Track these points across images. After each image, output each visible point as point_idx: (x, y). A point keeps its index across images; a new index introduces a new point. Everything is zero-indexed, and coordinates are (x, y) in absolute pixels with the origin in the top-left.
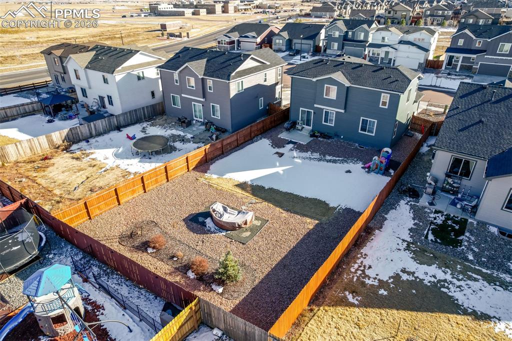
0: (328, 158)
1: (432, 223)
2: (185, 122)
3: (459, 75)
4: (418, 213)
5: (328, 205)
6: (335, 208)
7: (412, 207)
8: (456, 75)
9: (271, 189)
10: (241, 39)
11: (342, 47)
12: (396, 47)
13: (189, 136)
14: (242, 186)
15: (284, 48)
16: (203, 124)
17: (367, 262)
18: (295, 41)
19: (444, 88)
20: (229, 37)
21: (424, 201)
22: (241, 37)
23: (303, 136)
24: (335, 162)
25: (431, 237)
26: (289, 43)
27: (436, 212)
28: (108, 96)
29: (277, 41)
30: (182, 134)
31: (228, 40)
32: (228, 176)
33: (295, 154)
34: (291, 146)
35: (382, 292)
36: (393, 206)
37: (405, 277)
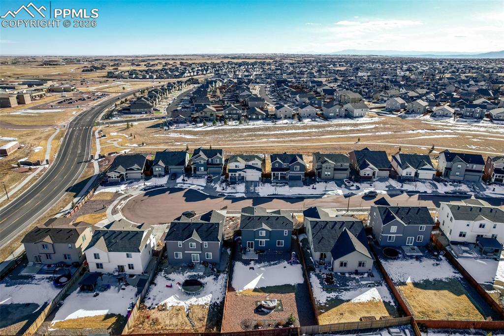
0: (272, 263)
1: (324, 278)
2: (191, 266)
3: (282, 183)
4: (318, 276)
5: (291, 285)
6: (294, 285)
7: (315, 275)
8: (280, 183)
9: (267, 287)
10: (128, 172)
11: (206, 170)
12: (244, 170)
13: (201, 274)
14: (255, 290)
15: (163, 173)
16: (200, 263)
17: (318, 299)
18: (170, 167)
19: (280, 195)
20: (119, 173)
21: (317, 271)
22: (127, 170)
23: (251, 254)
24: (276, 264)
25: (326, 283)
27: (323, 274)
29: (157, 169)
30: (196, 274)
31: (118, 175)
32: (246, 288)
33: (258, 265)
34: (252, 262)
35: (327, 306)
36: (309, 277)
37: (329, 299)
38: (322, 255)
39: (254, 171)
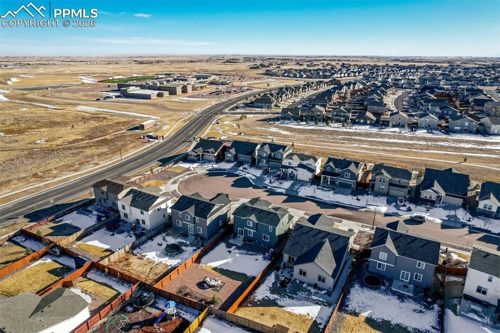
0: (250, 253)
1: (280, 280)
2: (185, 235)
3: (329, 188)
4: (277, 277)
5: (246, 275)
6: (249, 277)
7: (276, 274)
8: (327, 188)
9: (226, 270)
10: (204, 153)
11: (268, 162)
12: (296, 168)
13: (188, 243)
14: (215, 269)
15: (232, 159)
16: (193, 235)
17: (256, 295)
18: (239, 155)
19: (318, 198)
20: (197, 153)
21: (279, 273)
22: (204, 152)
23: (239, 241)
24: (252, 255)
25: (279, 285)
26: (236, 157)
27: (283, 276)
28: (142, 220)
29: (228, 155)
30: (184, 241)
31: (195, 154)
32: (209, 264)
33: (236, 251)
34: (234, 247)
35: (259, 303)
36: (269, 274)
37: (266, 298)
38: (290, 258)
39: (305, 171)
